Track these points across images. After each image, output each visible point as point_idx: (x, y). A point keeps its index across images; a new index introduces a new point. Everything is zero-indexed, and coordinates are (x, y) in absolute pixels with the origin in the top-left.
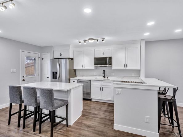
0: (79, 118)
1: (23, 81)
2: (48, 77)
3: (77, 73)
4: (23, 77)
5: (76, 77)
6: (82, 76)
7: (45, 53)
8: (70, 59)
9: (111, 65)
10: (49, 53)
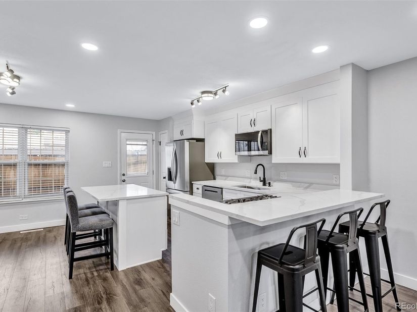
0: (152, 263)
1: (123, 181)
2: (164, 178)
3: (218, 171)
4: (124, 175)
5: (214, 179)
6: (224, 178)
7: (163, 132)
8: (195, 141)
9: (266, 152)
10: (167, 131)
